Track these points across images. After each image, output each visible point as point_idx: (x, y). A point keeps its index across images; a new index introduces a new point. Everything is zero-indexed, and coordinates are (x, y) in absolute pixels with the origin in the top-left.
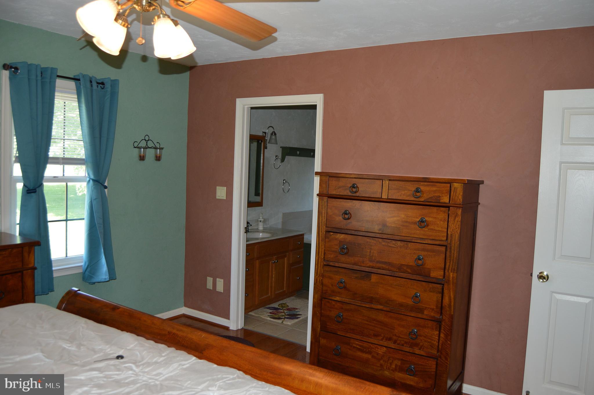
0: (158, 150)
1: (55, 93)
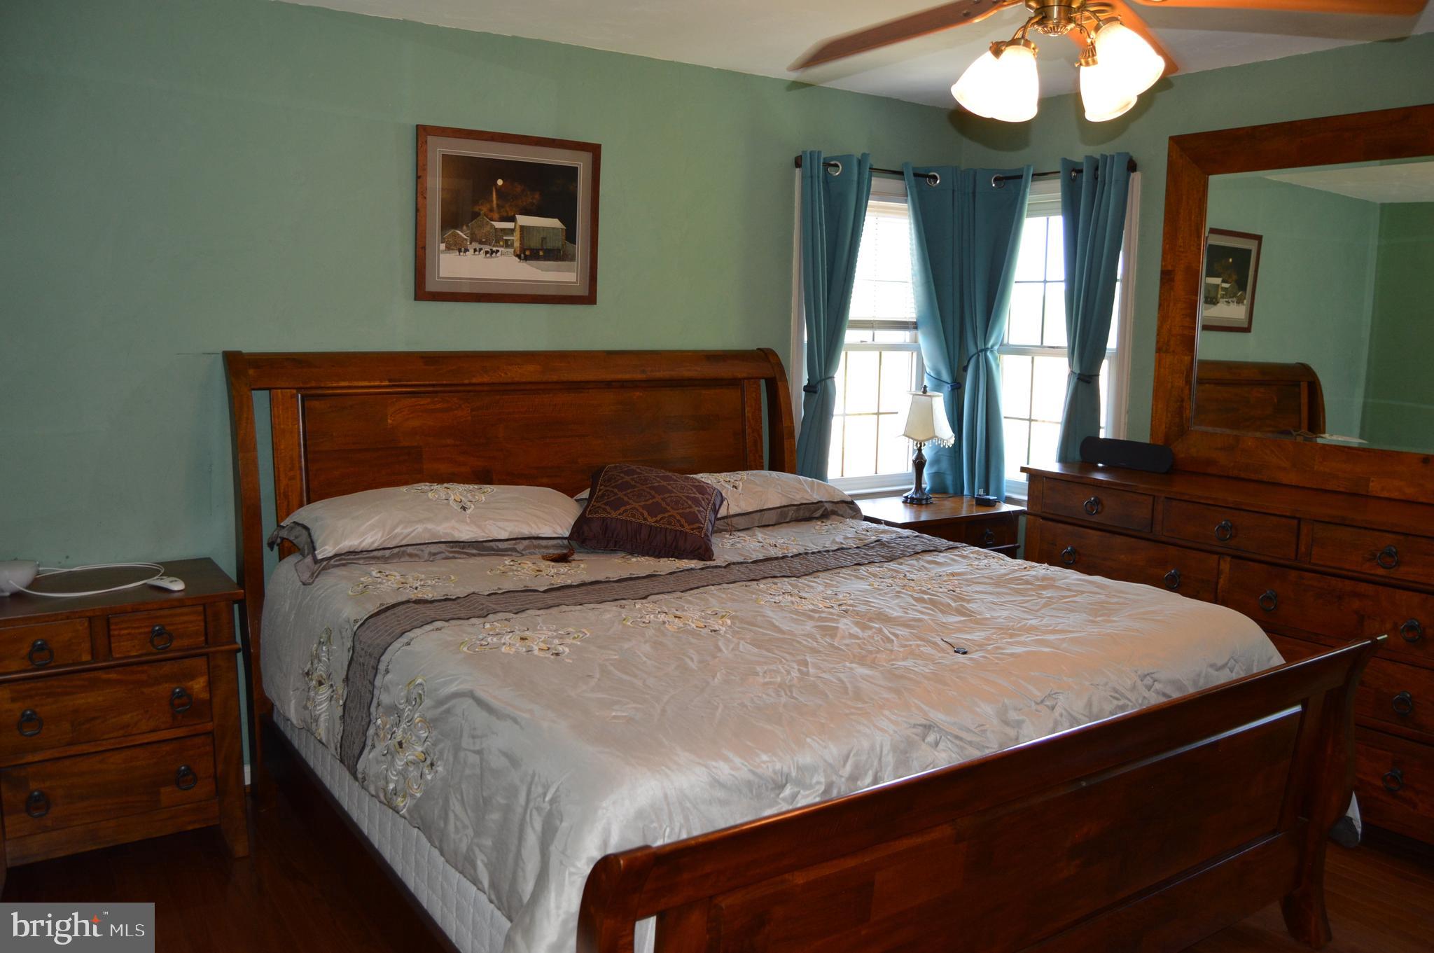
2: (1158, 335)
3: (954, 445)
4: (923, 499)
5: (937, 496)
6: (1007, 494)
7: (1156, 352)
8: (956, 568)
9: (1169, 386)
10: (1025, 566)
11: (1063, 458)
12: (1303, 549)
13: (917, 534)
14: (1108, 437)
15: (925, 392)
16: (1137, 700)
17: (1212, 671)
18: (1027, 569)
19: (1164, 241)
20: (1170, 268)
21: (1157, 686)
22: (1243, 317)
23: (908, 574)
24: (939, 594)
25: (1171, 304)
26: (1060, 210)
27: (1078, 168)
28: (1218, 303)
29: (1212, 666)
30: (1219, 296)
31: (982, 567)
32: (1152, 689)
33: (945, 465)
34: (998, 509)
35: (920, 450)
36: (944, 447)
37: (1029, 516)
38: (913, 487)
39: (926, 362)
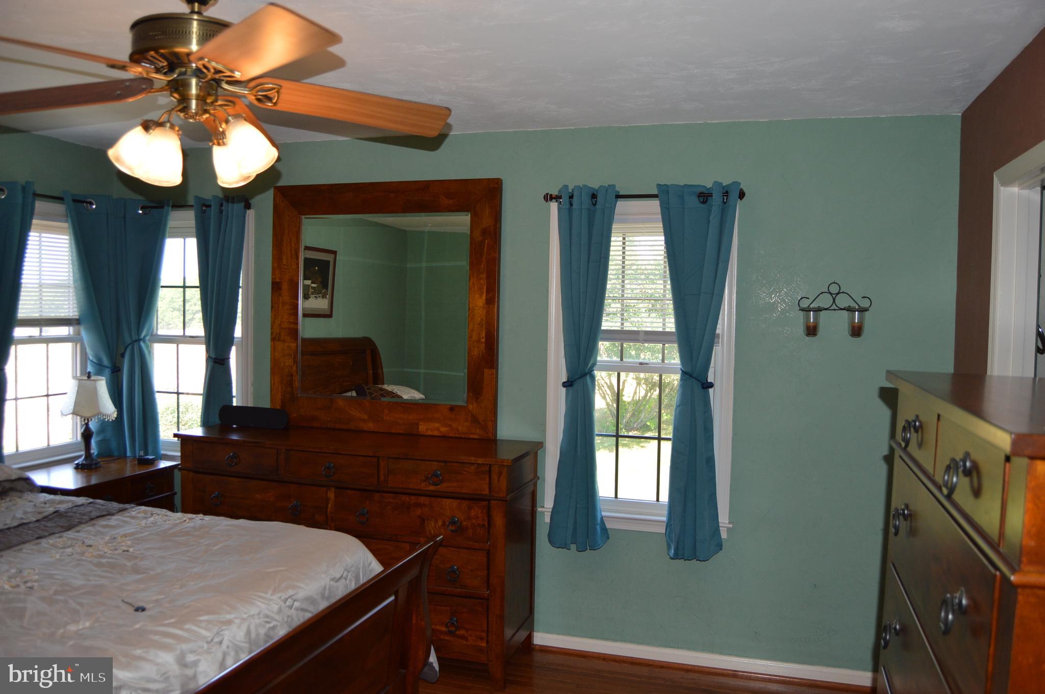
0: (857, 312)
1: (612, 225)
2: (271, 328)
3: (116, 418)
4: (93, 464)
5: (104, 459)
6: (163, 452)
7: (271, 341)
8: (129, 529)
9: (282, 365)
10: (185, 519)
11: (205, 423)
12: (382, 478)
13: (91, 500)
14: (239, 405)
15: (89, 377)
16: (283, 619)
17: (332, 583)
18: (187, 521)
19: (273, 260)
20: (278, 280)
21: (296, 604)
22: (326, 307)
23: (86, 541)
24: (116, 557)
25: (280, 307)
26: (195, 234)
27: (208, 203)
28: (309, 298)
29: (332, 579)
30: (310, 293)
31: (149, 525)
32: (293, 608)
33: (109, 434)
34: (157, 466)
35: (87, 424)
36: (108, 420)
37: (183, 471)
38: (83, 453)
39: (89, 351)
